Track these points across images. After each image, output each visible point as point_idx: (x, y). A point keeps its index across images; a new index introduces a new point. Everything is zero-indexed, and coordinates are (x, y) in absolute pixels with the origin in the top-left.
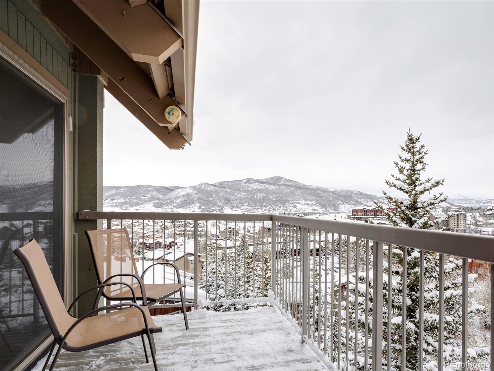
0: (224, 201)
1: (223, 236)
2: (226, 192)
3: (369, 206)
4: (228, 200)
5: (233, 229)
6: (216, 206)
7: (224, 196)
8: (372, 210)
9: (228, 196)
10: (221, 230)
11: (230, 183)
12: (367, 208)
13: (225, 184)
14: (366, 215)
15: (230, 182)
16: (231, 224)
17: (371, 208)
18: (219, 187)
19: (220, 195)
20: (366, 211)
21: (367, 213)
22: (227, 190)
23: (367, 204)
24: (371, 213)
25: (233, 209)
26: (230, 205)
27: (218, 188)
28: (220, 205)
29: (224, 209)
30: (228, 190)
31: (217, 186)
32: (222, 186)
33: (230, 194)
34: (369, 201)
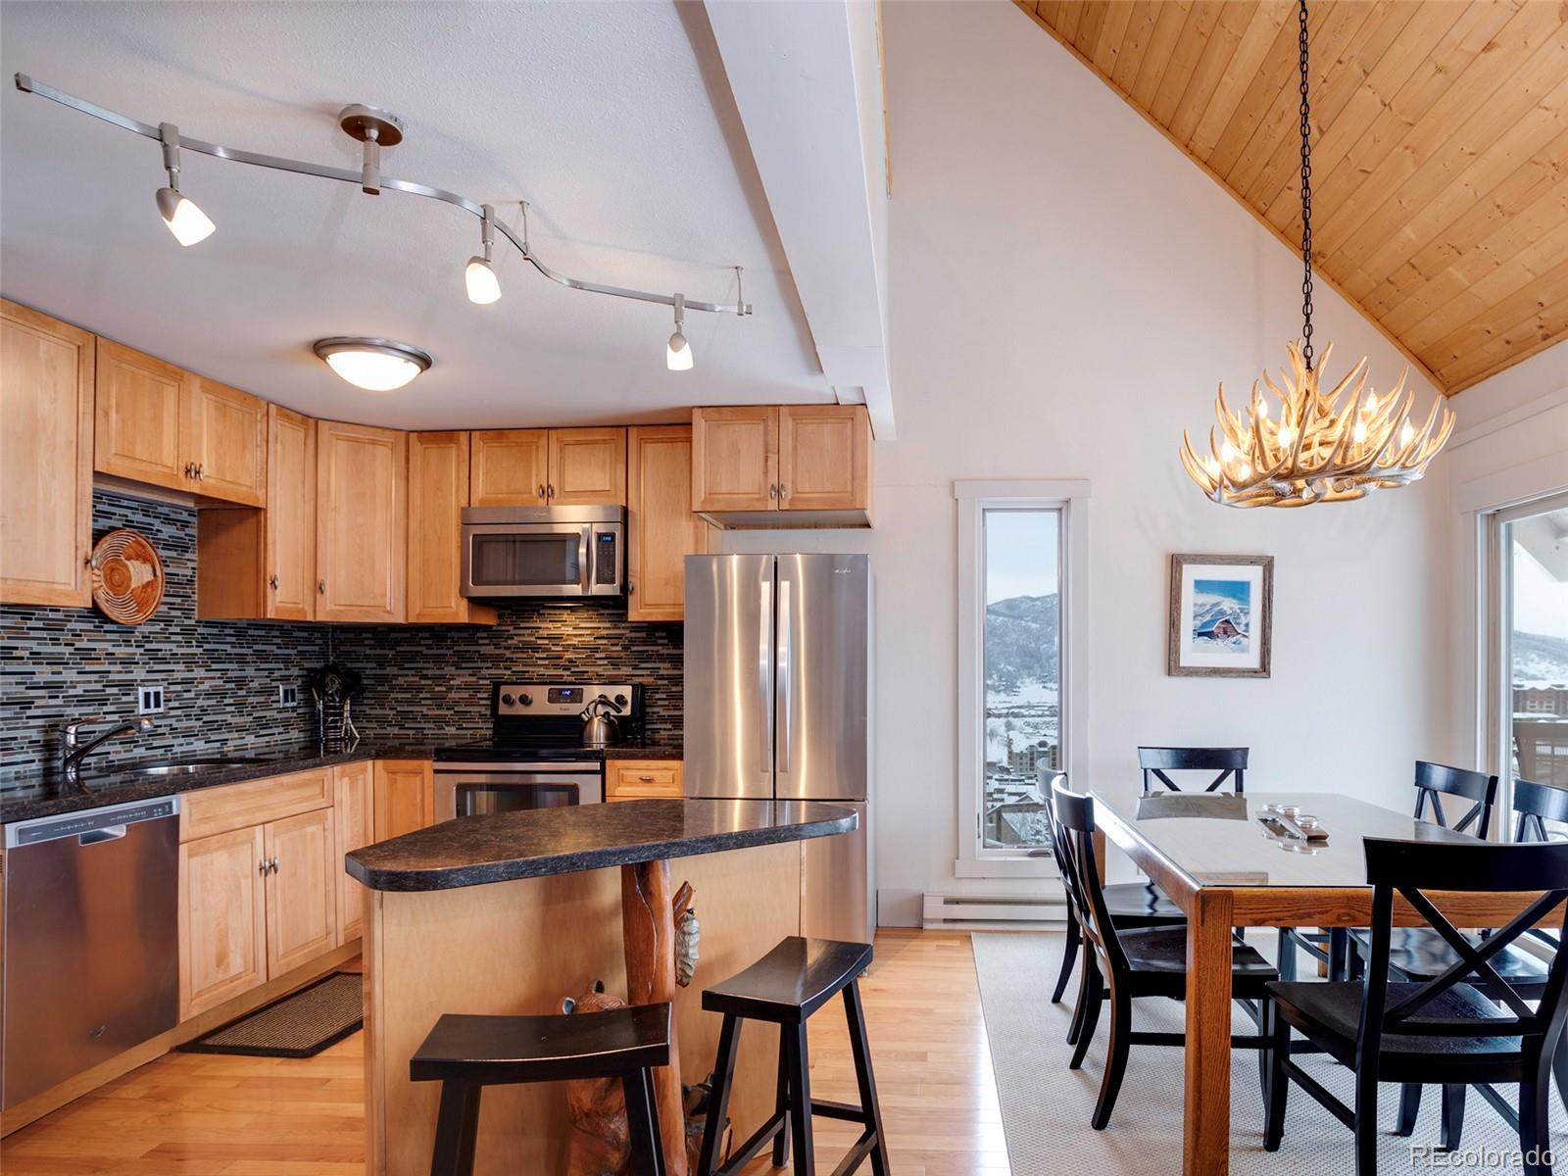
0: (1018, 661)
1: (1021, 770)
2: (1028, 630)
3: (1534, 678)
4: (1032, 657)
5: (1054, 747)
6: (995, 676)
7: (1021, 642)
8: (1549, 691)
9: (1033, 645)
10: (1016, 749)
11: (1038, 603)
12: (1528, 685)
13: (1024, 606)
14: (1524, 711)
15: (1038, 599)
16: (1046, 732)
17: (1541, 686)
18: (1004, 615)
19: (1008, 640)
20: (1521, 696)
21: (1529, 704)
22: (1030, 624)
23: (1525, 669)
24: (1546, 704)
25: (1049, 685)
26: (1038, 671)
27: (1001, 618)
28: (1010, 672)
29: (1019, 684)
30: (1034, 625)
31: (998, 614)
32: (1015, 613)
33: (1038, 639)
34: (1532, 660)
